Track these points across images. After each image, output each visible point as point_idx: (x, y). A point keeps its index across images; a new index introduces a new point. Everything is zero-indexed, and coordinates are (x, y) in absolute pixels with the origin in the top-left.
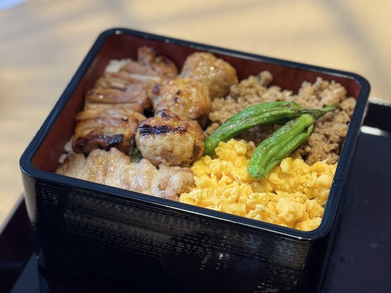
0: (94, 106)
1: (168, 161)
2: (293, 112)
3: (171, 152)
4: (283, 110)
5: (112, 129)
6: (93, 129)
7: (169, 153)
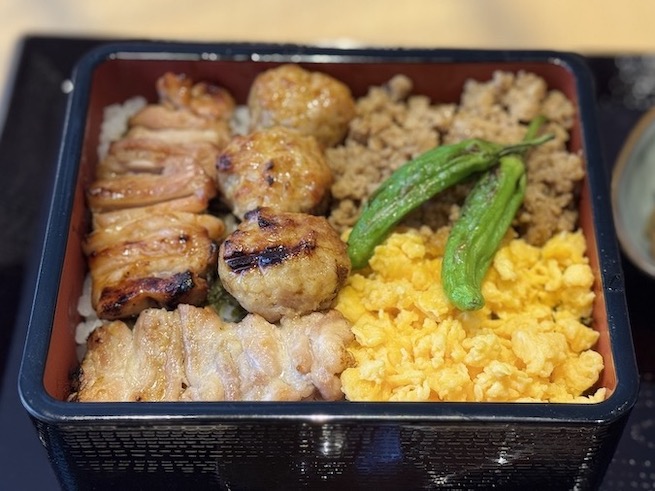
0: (111, 218)
1: (296, 310)
2: (487, 159)
3: (300, 293)
4: (469, 159)
5: (165, 263)
6: (127, 269)
7: (297, 296)
